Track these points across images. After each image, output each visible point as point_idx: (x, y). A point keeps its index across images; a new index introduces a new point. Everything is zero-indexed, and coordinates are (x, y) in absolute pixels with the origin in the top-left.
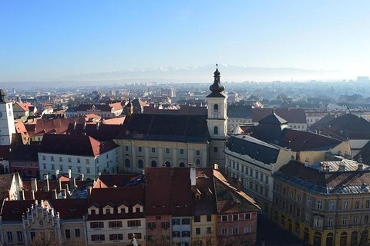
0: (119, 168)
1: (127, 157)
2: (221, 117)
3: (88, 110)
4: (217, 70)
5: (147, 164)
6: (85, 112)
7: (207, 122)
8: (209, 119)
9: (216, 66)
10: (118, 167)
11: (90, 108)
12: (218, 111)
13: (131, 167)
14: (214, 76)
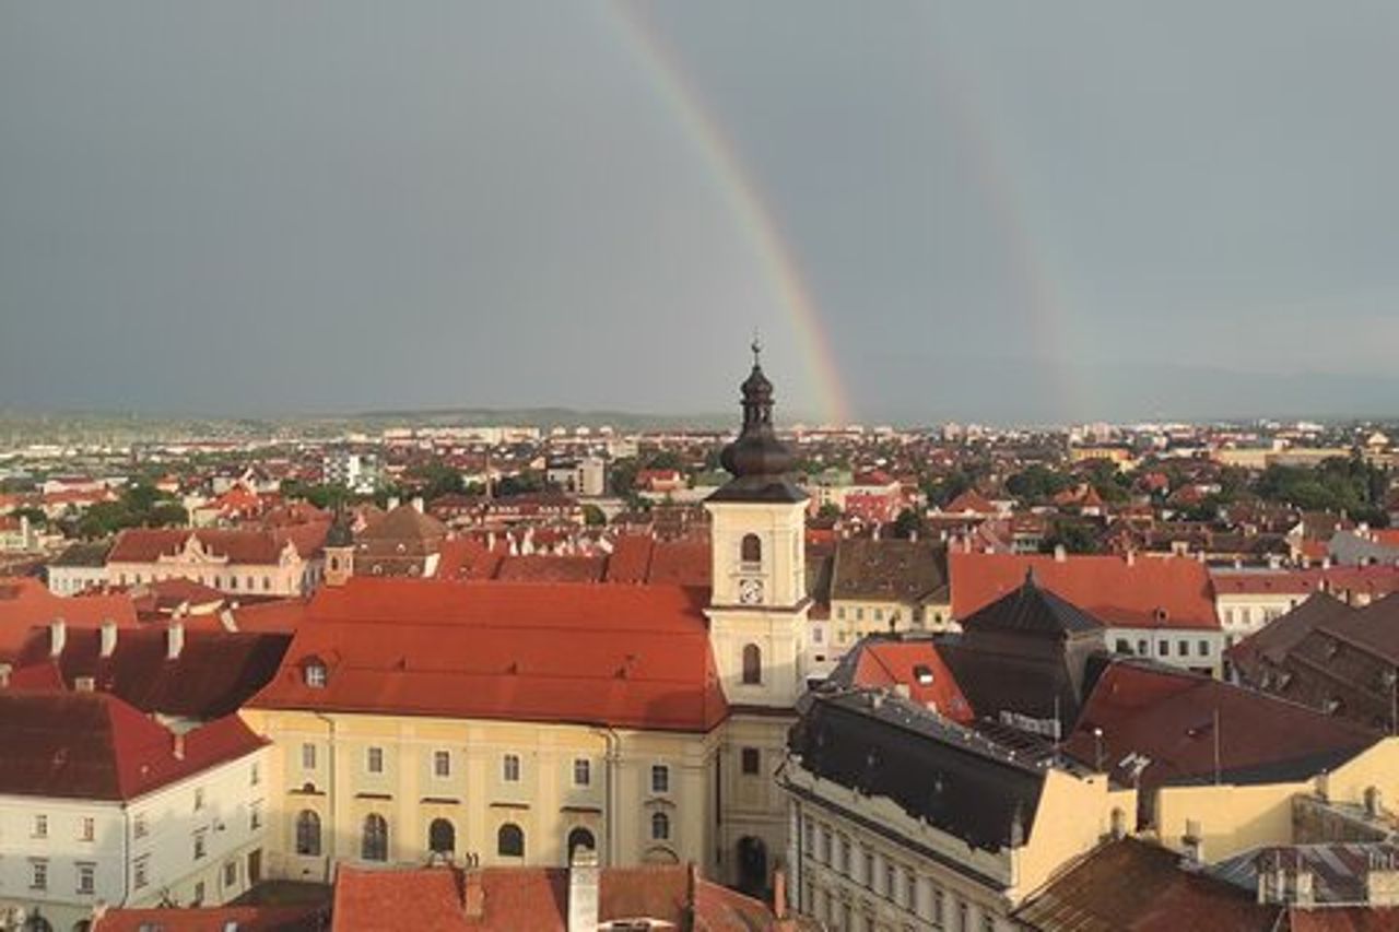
0: (265, 863)
1: (309, 802)
2: (773, 600)
3: (163, 558)
4: (757, 368)
5: (410, 837)
6: (149, 566)
7: (707, 620)
8: (718, 608)
9: (753, 354)
10: (255, 857)
11: (177, 549)
12: (759, 568)
13: (323, 857)
14: (743, 403)
